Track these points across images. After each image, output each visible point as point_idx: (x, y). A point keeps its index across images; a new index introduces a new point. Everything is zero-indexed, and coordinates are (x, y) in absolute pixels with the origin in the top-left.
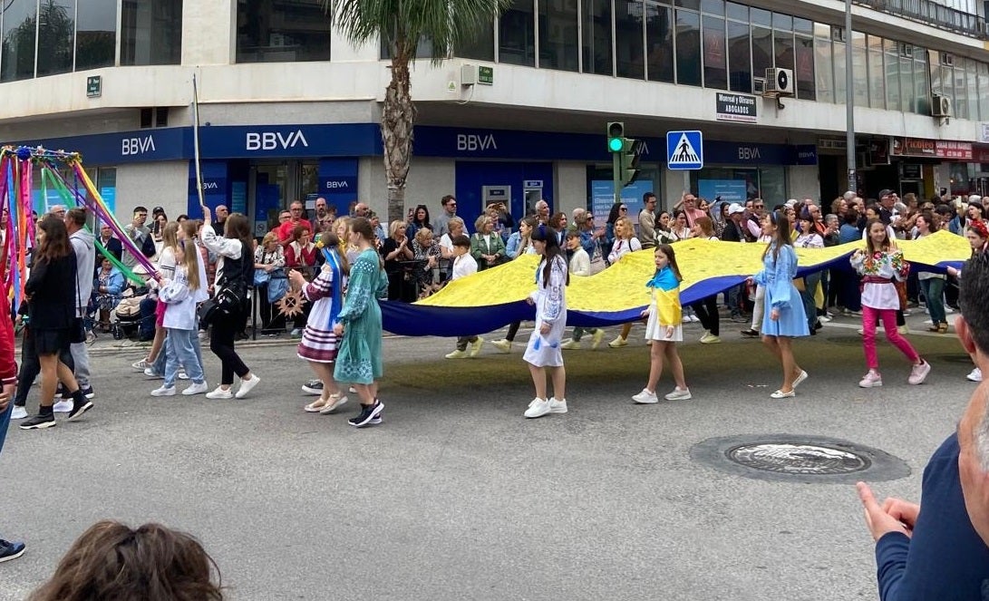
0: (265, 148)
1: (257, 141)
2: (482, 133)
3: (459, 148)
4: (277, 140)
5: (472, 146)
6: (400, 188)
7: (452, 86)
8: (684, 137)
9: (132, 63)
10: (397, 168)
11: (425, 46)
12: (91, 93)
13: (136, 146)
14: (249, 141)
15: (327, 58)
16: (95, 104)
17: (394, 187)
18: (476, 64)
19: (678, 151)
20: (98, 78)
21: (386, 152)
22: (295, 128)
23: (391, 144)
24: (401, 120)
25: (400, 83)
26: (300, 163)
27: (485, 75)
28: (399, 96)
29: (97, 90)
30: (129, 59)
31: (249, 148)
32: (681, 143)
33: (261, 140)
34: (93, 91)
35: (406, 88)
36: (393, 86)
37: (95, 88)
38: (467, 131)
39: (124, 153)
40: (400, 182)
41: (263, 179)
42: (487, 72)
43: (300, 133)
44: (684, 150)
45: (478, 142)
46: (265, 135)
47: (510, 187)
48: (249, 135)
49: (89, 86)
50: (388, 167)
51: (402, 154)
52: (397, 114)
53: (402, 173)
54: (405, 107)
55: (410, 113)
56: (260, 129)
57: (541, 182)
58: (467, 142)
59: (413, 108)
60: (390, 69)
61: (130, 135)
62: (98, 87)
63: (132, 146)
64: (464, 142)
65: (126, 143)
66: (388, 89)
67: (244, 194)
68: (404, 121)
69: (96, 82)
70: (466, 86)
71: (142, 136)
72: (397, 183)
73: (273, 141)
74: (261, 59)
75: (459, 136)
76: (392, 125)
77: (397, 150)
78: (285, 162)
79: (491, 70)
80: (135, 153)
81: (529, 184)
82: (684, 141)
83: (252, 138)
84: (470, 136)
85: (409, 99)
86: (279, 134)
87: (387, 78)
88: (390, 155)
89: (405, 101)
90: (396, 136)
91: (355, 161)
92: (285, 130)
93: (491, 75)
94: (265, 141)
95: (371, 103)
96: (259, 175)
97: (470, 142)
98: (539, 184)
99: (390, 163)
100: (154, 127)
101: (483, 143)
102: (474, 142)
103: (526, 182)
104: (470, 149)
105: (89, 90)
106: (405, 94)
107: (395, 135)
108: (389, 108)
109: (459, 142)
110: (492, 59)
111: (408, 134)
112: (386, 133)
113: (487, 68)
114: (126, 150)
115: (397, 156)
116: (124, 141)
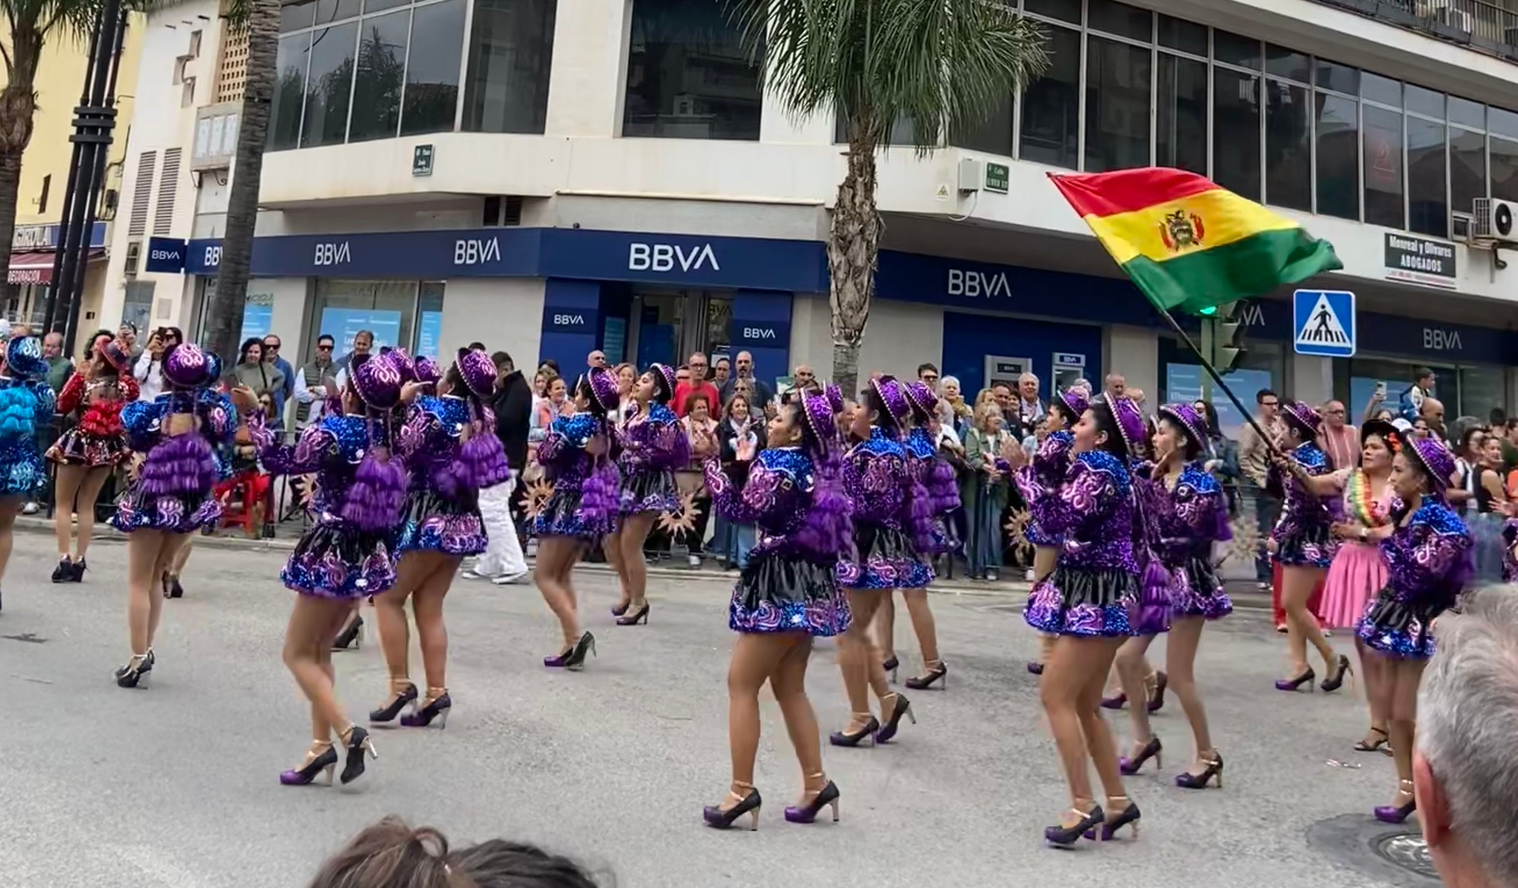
0: (656, 267)
1: (645, 256)
2: (990, 270)
3: (951, 292)
4: (675, 257)
5: (972, 289)
6: (853, 346)
7: (943, 192)
8: (1323, 300)
9: (478, 128)
10: (850, 313)
11: (903, 126)
12: (419, 170)
13: (474, 251)
14: (633, 256)
15: (756, 137)
16: (422, 186)
17: (844, 343)
18: (983, 159)
19: (1312, 324)
20: (429, 147)
21: (833, 287)
22: (701, 241)
23: (841, 275)
24: (859, 238)
25: (860, 180)
26: (707, 295)
27: (997, 177)
28: (857, 200)
29: (427, 165)
30: (474, 123)
31: (632, 266)
32: (1317, 310)
33: (651, 256)
34: (421, 167)
35: (869, 188)
36: (850, 183)
37: (423, 163)
38: (965, 265)
39: (457, 262)
40: (852, 336)
41: (650, 316)
42: (1001, 172)
43: (708, 250)
44: (1323, 322)
45: (981, 283)
46: (657, 248)
47: (1030, 361)
48: (634, 246)
49: (417, 159)
50: (836, 312)
51: (859, 292)
52: (853, 228)
53: (857, 321)
54: (865, 218)
55: (872, 229)
56: (651, 239)
57: (1083, 358)
58: (964, 282)
59: (878, 221)
60: (846, 157)
61: (467, 235)
62: (428, 159)
63: (470, 251)
64: (959, 282)
65: (461, 247)
66: (841, 188)
67: (622, 336)
68: (863, 239)
69: (426, 153)
70: (965, 193)
71: (484, 237)
72: (848, 338)
73: (668, 257)
74: (658, 133)
75: (951, 272)
76: (845, 245)
77: (850, 285)
78: (684, 292)
79: (1006, 169)
80: (472, 262)
81: (1062, 359)
82: (1323, 307)
83: (639, 251)
84: (969, 274)
85: (872, 206)
86: (677, 248)
87: (841, 171)
88: (839, 291)
89: (867, 208)
90: (849, 263)
91: (790, 297)
92: (687, 242)
93: (1005, 177)
94: (657, 257)
95: (815, 209)
96: (645, 309)
97: (968, 283)
98: (1078, 360)
99: (839, 305)
100: (501, 225)
101: (989, 285)
102: (976, 284)
103: (1057, 356)
104: (968, 294)
105: (416, 166)
106: (866, 198)
107: (848, 261)
108: (841, 217)
109: (952, 281)
110: (1008, 153)
111: (869, 259)
112: (835, 257)
113: (999, 167)
114: (460, 257)
115: (850, 294)
116: (459, 243)
